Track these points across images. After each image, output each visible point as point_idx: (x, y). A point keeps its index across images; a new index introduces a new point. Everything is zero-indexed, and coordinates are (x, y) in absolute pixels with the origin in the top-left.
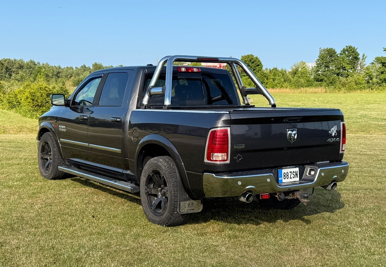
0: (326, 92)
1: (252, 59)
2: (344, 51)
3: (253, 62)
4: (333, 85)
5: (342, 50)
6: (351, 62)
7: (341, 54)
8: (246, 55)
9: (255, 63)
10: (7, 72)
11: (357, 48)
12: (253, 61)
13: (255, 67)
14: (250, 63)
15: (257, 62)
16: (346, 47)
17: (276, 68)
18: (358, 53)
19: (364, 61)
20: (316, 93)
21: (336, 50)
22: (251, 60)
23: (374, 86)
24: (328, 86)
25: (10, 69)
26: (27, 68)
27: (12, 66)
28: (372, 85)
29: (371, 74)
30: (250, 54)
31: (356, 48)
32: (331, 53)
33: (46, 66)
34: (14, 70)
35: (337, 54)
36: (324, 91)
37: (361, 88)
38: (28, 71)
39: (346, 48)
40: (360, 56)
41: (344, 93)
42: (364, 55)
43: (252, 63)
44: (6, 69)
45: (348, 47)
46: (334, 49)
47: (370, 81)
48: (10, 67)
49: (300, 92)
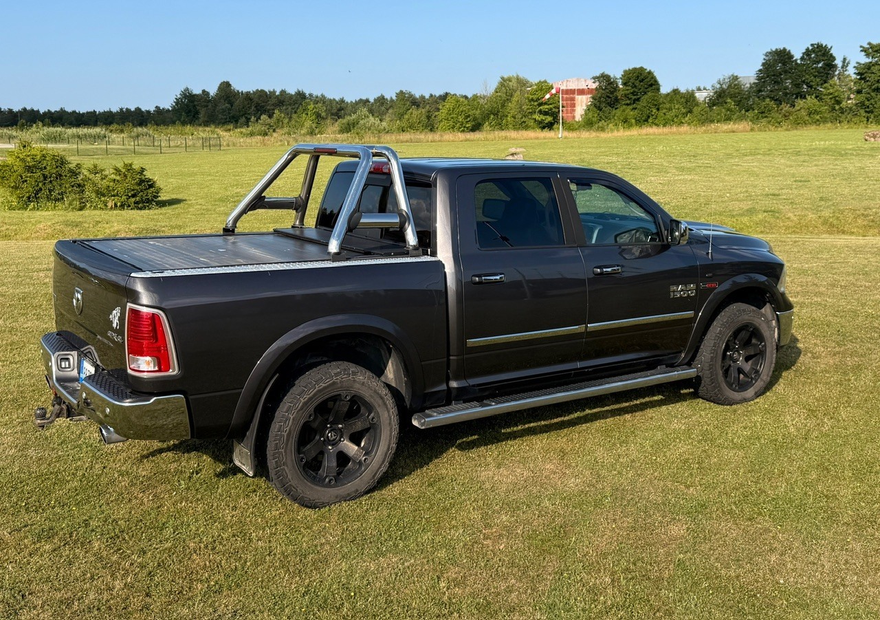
0: (752, 130)
1: (641, 74)
2: (808, 53)
3: (643, 80)
4: (766, 117)
5: (804, 51)
6: (820, 73)
7: (802, 59)
8: (631, 68)
9: (646, 80)
10: (258, 111)
11: (831, 47)
12: (642, 77)
13: (646, 88)
14: (637, 81)
15: (648, 80)
16: (812, 45)
17: (677, 90)
18: (834, 55)
19: (846, 71)
20: (734, 132)
21: (793, 53)
22: (638, 77)
23: (844, 116)
24: (757, 119)
25: (263, 107)
26: (290, 104)
27: (266, 102)
28: (840, 115)
29: (836, 94)
30: (638, 66)
31: (829, 48)
32: (782, 56)
33: (322, 100)
34: (268, 108)
35: (794, 59)
36: (748, 128)
37: (818, 120)
38: (290, 108)
39: (810, 48)
40: (839, 62)
41: (787, 130)
42: (845, 59)
43: (640, 82)
44: (256, 107)
45: (816, 46)
46: (789, 51)
47: (837, 107)
48: (263, 104)
49: (705, 132)
